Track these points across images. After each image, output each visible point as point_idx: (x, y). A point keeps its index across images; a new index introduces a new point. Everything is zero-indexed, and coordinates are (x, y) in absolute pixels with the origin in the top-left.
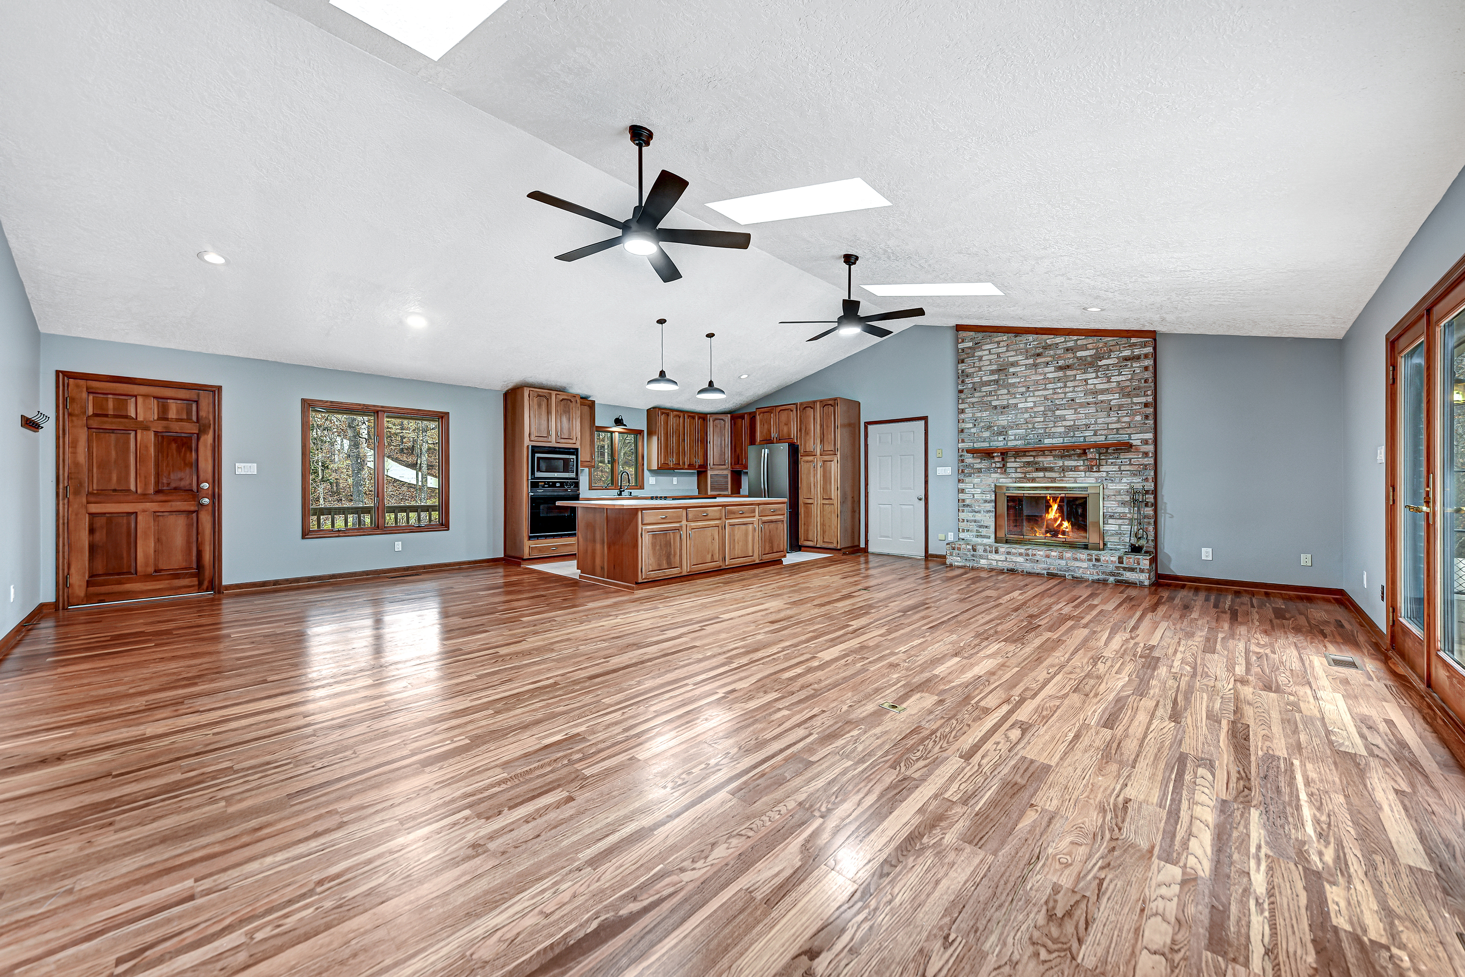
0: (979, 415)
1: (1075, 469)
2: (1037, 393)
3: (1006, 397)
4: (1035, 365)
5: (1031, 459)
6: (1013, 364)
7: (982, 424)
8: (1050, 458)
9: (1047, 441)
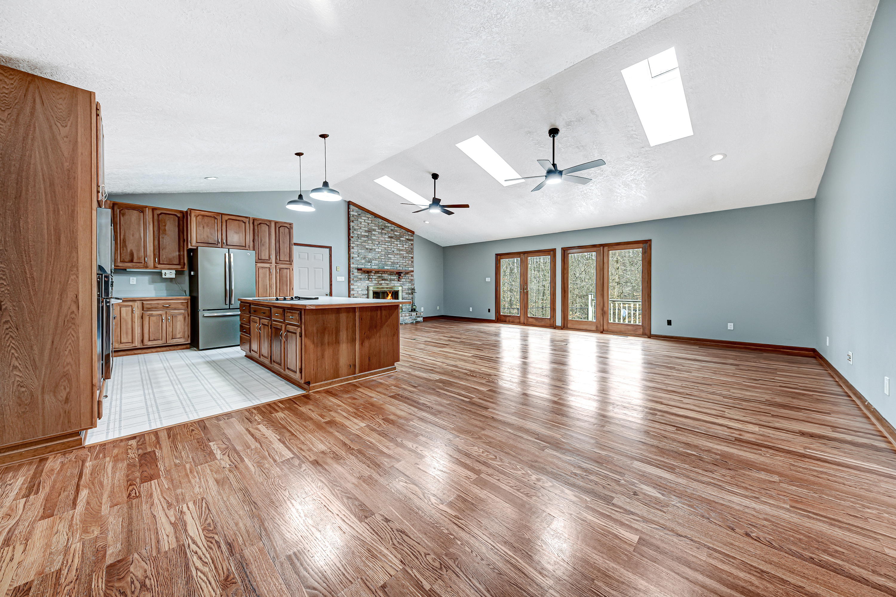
0: (360, 251)
1: (394, 280)
2: (382, 246)
3: (371, 245)
4: (382, 233)
5: (380, 275)
6: (374, 230)
7: (361, 256)
8: (387, 275)
9: (386, 267)
